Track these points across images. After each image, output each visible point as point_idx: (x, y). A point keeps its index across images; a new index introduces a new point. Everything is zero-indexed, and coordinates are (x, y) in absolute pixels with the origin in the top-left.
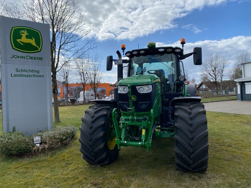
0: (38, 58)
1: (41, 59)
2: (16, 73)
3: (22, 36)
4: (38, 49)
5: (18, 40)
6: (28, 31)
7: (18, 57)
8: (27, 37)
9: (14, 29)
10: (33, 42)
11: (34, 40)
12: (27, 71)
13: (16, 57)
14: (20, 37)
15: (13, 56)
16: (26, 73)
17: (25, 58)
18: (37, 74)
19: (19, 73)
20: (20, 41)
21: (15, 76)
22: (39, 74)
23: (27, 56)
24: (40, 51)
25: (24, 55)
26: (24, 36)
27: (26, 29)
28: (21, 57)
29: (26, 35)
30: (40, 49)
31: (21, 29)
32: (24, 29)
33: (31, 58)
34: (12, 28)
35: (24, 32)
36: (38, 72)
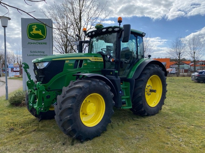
0: (44, 43)
1: (46, 44)
2: (31, 54)
3: (33, 29)
4: (44, 37)
5: (31, 32)
6: (37, 25)
7: (31, 43)
8: (36, 30)
9: (29, 26)
10: (40, 32)
11: (41, 31)
12: (37, 52)
13: (30, 43)
14: (32, 30)
15: (29, 43)
16: (36, 54)
17: (35, 44)
18: (43, 54)
19: (32, 54)
20: (32, 33)
21: (30, 55)
22: (44, 54)
23: (37, 42)
24: (45, 38)
25: (35, 41)
26: (34, 29)
27: (35, 24)
28: (33, 43)
29: (36, 29)
30: (45, 37)
31: (33, 25)
32: (34, 25)
33: (39, 43)
34: (28, 25)
35: (34, 26)
36: (44, 52)
